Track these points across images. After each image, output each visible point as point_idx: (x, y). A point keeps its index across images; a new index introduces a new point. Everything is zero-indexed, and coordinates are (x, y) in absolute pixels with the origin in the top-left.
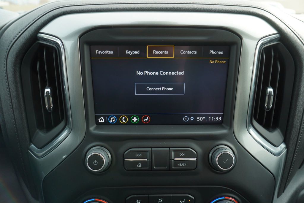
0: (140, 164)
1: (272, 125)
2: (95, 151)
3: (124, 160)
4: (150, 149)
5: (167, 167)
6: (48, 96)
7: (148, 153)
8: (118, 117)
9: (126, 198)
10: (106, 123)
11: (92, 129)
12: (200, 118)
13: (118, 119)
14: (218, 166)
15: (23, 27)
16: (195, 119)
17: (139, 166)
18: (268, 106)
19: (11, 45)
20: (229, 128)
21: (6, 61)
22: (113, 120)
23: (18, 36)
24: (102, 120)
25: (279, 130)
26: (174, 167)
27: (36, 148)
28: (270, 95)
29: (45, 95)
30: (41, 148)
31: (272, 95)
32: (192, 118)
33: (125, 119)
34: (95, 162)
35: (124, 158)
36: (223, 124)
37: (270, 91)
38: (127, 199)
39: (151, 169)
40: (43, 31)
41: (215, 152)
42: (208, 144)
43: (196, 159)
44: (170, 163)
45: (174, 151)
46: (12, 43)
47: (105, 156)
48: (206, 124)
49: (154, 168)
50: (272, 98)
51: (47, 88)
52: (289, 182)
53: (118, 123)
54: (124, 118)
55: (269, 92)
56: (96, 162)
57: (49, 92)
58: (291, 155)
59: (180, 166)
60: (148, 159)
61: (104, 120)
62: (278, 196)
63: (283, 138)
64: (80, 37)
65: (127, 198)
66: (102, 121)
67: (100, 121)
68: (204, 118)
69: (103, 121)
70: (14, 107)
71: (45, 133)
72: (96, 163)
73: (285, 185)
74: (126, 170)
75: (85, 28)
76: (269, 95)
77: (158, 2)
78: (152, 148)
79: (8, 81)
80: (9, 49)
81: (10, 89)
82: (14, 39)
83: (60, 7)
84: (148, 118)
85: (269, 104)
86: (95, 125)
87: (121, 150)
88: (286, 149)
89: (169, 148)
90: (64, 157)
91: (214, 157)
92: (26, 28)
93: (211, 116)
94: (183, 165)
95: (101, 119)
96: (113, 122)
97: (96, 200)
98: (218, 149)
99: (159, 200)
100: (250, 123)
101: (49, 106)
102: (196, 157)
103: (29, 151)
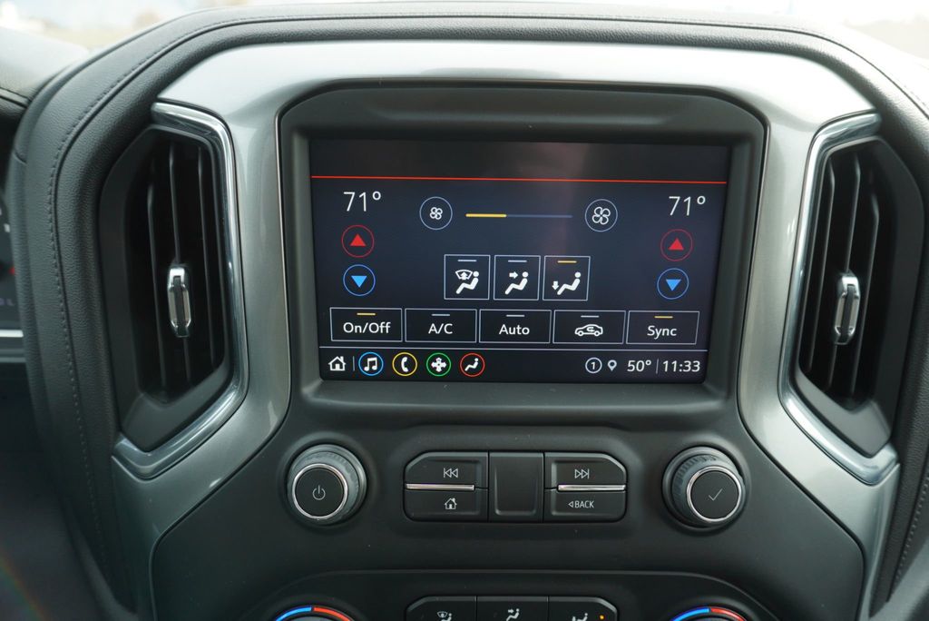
0: (453, 500)
1: (853, 389)
2: (317, 457)
3: (405, 488)
4: (486, 454)
5: (534, 512)
6: (178, 289)
7: (479, 468)
8: (387, 356)
9: (408, 606)
10: (352, 375)
11: (308, 390)
12: (635, 364)
13: (388, 364)
14: (692, 511)
15: (108, 85)
16: (622, 366)
17: (451, 506)
18: (844, 329)
19: (72, 135)
20: (724, 393)
21: (54, 183)
22: (372, 364)
23: (93, 110)
24: (338, 365)
25: (875, 405)
26: (558, 510)
27: (136, 449)
28: (849, 298)
29: (170, 286)
30: (152, 447)
31: (856, 297)
32: (612, 364)
33: (410, 364)
34: (317, 491)
35: (405, 483)
36: (706, 384)
37: (849, 285)
38: (412, 607)
39: (488, 518)
40: (169, 94)
41: (681, 468)
42: (660, 441)
43: (622, 487)
44: (546, 496)
45: (559, 462)
46: (76, 130)
47: (348, 475)
48: (654, 381)
49: (498, 512)
50: (856, 305)
51: (175, 267)
52: (905, 569)
53: (387, 376)
54: (405, 360)
55: (846, 287)
56: (321, 491)
57: (182, 279)
58: (911, 483)
59: (574, 510)
60: (479, 482)
61: (344, 364)
62: (872, 612)
63: (889, 432)
64: (282, 114)
65: (411, 604)
66: (337, 367)
67: (334, 367)
68: (649, 362)
69: (341, 367)
70: (73, 322)
71: (164, 403)
72: (319, 493)
73: (894, 577)
74: (408, 516)
75: (297, 87)
76: (846, 297)
77: (512, 15)
78: (489, 451)
79: (58, 243)
80: (64, 149)
81: (65, 268)
82: (80, 119)
83: (223, 24)
84: (480, 362)
85: (847, 323)
86: (318, 382)
87: (397, 457)
88: (898, 466)
89: (543, 452)
90: (214, 483)
91: (681, 481)
92: (119, 85)
93: (671, 357)
94: (583, 504)
95: (337, 362)
96: (371, 371)
97: (316, 609)
98: (692, 460)
99: (511, 614)
100: (788, 381)
101: (181, 322)
102: (625, 480)
103: (113, 458)
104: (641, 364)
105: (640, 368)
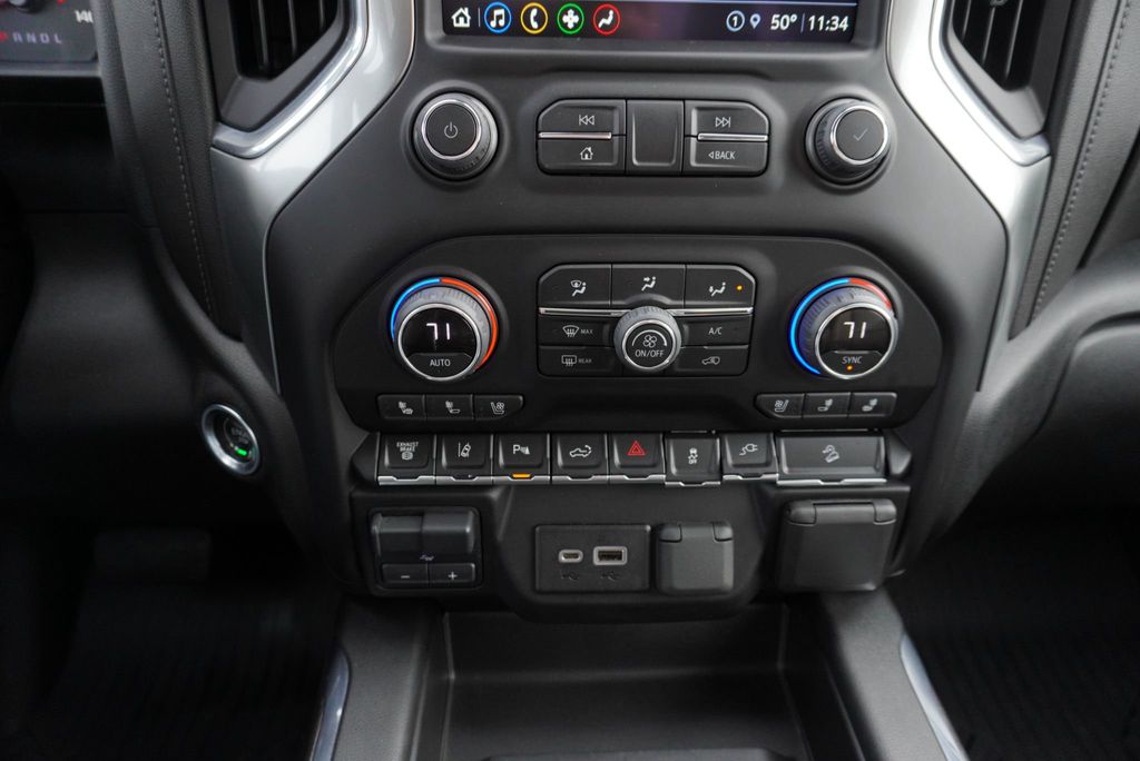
0: (589, 149)
3: (538, 137)
4: (623, 102)
5: (673, 163)
7: (616, 114)
8: (515, 8)
9: (541, 276)
10: (478, 31)
12: (779, 19)
13: (516, 18)
14: (836, 154)
16: (766, 22)
17: (586, 155)
20: (872, 45)
22: (499, 18)
24: (462, 19)
25: (1030, 91)
26: (697, 161)
32: (755, 20)
33: (539, 19)
34: (448, 129)
35: (538, 132)
36: (854, 41)
38: (542, 279)
39: (627, 172)
42: (807, 94)
43: (765, 138)
44: (685, 146)
45: (699, 110)
48: (799, 39)
49: (635, 162)
53: (516, 31)
54: (534, 13)
56: (454, 129)
59: (714, 161)
60: (616, 131)
61: (469, 18)
66: (462, 22)
67: (458, 21)
68: (794, 18)
69: (466, 22)
72: (451, 130)
74: (542, 170)
78: (627, 99)
84: (614, 17)
87: (532, 104)
88: (1048, 159)
89: (684, 100)
93: (818, 11)
94: (723, 155)
95: (461, 15)
96: (498, 27)
97: (444, 280)
99: (646, 282)
102: (767, 131)
103: (212, 149)
104: (785, 20)
105: (785, 24)
